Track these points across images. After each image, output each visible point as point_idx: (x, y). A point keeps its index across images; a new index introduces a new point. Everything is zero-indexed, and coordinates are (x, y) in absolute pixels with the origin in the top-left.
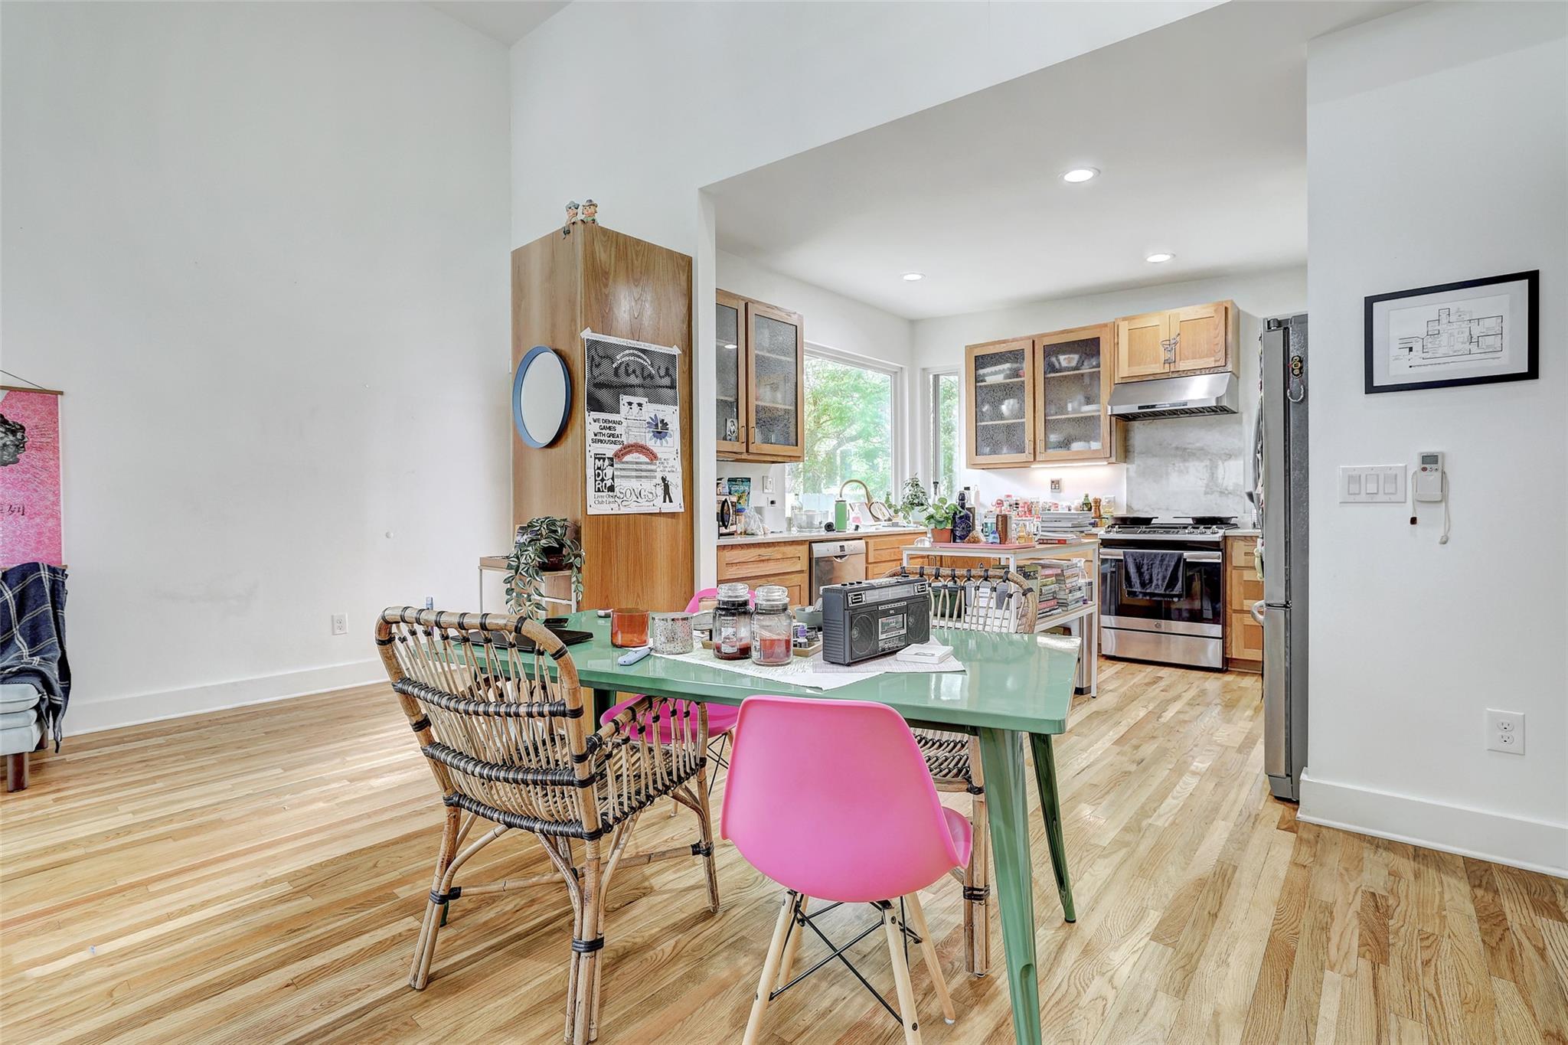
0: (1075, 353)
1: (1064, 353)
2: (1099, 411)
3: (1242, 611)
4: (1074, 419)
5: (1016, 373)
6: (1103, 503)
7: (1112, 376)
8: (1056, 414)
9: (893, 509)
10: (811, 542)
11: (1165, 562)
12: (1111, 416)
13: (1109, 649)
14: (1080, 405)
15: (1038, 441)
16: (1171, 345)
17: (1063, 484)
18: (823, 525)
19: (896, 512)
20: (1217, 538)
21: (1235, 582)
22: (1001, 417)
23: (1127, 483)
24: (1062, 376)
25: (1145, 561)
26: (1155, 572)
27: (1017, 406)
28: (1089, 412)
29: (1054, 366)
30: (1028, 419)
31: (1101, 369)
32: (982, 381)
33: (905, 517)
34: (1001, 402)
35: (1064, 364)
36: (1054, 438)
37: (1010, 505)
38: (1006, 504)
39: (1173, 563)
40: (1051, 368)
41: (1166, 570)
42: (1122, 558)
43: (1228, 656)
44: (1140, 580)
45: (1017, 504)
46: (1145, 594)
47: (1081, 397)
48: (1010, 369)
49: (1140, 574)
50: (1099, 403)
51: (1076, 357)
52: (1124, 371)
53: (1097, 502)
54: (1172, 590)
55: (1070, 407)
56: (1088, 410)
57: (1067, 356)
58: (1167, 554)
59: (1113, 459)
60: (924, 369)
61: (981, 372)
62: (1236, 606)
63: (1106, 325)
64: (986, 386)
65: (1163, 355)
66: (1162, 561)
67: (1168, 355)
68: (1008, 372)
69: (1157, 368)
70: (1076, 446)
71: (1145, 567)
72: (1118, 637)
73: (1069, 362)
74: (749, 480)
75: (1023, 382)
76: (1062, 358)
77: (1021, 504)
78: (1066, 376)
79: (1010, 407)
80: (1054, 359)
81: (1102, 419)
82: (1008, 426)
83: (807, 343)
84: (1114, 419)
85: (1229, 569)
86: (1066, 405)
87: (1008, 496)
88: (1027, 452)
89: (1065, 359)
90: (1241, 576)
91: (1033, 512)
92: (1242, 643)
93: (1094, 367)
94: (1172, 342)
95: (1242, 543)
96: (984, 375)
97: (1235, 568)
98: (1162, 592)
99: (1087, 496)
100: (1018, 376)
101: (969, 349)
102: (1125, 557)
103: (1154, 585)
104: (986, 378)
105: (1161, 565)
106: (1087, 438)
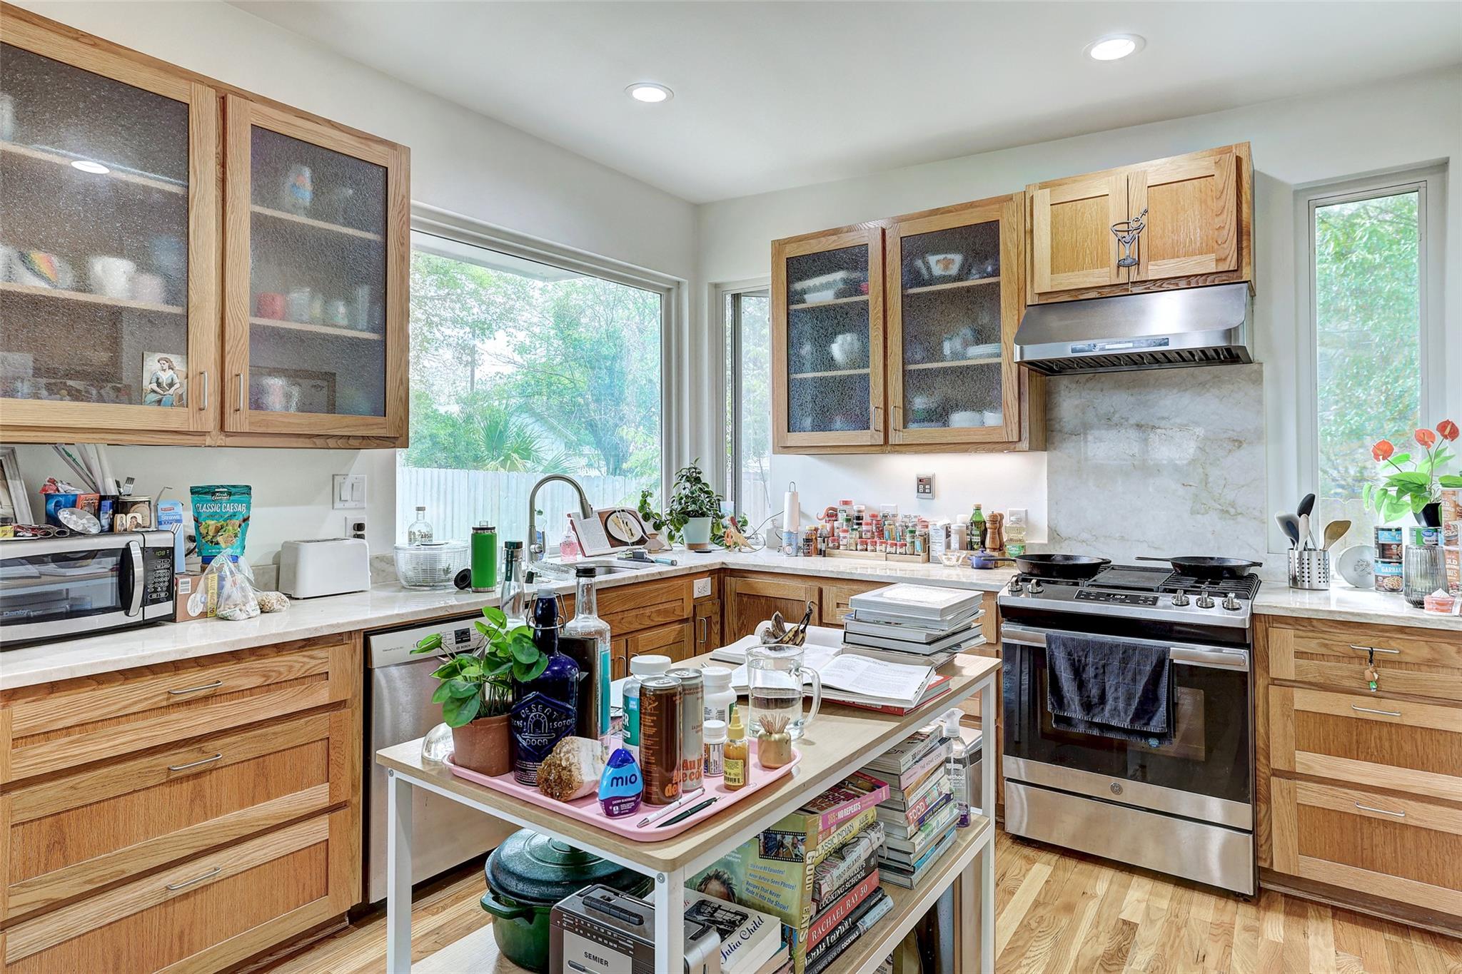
0: (956, 250)
1: (936, 251)
2: (999, 355)
3: (1291, 775)
4: (953, 370)
5: (854, 288)
6: (1006, 522)
7: (1022, 290)
8: (922, 361)
9: (652, 521)
10: (367, 634)
11: (1132, 665)
12: (1019, 364)
13: (1018, 823)
14: (966, 344)
15: (891, 408)
16: (1130, 231)
17: (939, 485)
18: (453, 575)
19: (657, 527)
20: (1238, 619)
21: (1275, 711)
22: (830, 363)
23: (1049, 487)
24: (932, 293)
25: (1090, 660)
26: (1110, 683)
27: (857, 345)
28: (980, 356)
29: (918, 273)
30: (874, 370)
31: (1003, 278)
32: (799, 302)
33: (671, 537)
34: (830, 338)
35: (937, 271)
36: (920, 402)
37: (848, 520)
38: (842, 517)
39: (1148, 668)
40: (913, 277)
41: (1134, 680)
42: (1044, 646)
43: (1262, 864)
44: (1081, 695)
45: (859, 518)
46: (1092, 725)
47: (967, 332)
48: (845, 281)
49: (1081, 685)
50: (999, 341)
51: (957, 259)
52: (1045, 280)
53: (997, 520)
54: (1147, 724)
55: (947, 348)
56: (979, 354)
57: (941, 257)
58: (1134, 648)
59: (1025, 444)
60: (716, 286)
61: (799, 286)
62: (1278, 763)
63: (1009, 198)
64: (804, 311)
65: (1115, 251)
66: (1125, 660)
67: (1126, 251)
68: (841, 286)
69: (1102, 276)
70: (960, 419)
71: (1091, 672)
72: (1032, 801)
73: (946, 268)
74: (247, 490)
75: (866, 303)
76: (932, 259)
77: (867, 518)
78: (939, 293)
79: (846, 347)
80: (919, 263)
81: (1004, 368)
82: (843, 381)
83: (416, 207)
84: (1025, 370)
85: (1261, 682)
86: (940, 344)
87: (846, 503)
88: (872, 427)
89: (938, 261)
90: (1288, 700)
91: (886, 533)
92: (1293, 843)
93: (989, 276)
94: (1134, 225)
95: (1290, 633)
96: (804, 292)
97: (1274, 682)
98: (1126, 724)
99: (978, 508)
100: (859, 291)
101: (778, 246)
102: (1049, 643)
103: (1108, 708)
104: (806, 296)
105: (1123, 670)
106: (978, 405)
